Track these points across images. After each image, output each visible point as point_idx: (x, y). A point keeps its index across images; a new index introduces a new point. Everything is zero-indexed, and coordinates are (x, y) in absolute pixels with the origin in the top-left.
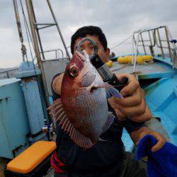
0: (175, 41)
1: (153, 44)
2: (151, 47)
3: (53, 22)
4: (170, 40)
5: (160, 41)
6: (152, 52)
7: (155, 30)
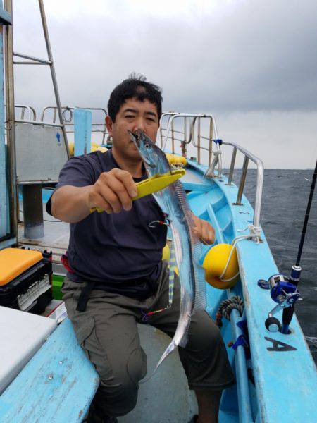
0: (220, 142)
1: (188, 140)
2: (184, 144)
3: (46, 59)
4: (214, 138)
5: (199, 137)
6: (184, 151)
7: (195, 117)
